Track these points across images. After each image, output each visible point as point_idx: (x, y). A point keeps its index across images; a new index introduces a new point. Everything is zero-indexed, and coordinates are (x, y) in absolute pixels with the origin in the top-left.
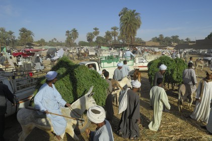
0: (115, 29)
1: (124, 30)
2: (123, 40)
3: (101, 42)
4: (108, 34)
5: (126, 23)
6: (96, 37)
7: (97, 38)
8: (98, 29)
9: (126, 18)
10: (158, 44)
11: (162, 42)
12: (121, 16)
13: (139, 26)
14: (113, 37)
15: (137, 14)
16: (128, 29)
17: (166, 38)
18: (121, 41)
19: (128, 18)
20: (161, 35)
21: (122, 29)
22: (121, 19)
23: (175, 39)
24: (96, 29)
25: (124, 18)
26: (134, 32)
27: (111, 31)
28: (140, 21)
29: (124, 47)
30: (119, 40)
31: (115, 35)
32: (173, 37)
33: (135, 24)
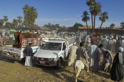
0: (20, 18)
1: (27, 19)
2: (25, 26)
3: (10, 26)
4: (15, 21)
5: (28, 15)
6: (5, 22)
7: (6, 24)
8: (7, 17)
9: (28, 11)
10: (48, 29)
11: (50, 28)
12: (24, 10)
13: (37, 17)
14: (19, 23)
15: (35, 9)
16: (30, 18)
17: (52, 25)
18: (24, 26)
19: (30, 11)
20: (49, 24)
21: (25, 18)
22: (24, 12)
23: (57, 26)
24: (5, 17)
25: (27, 11)
26: (34, 21)
27: (17, 19)
28: (37, 14)
29: (27, 30)
30: (22, 25)
31: (20, 21)
32: (56, 25)
33: (34, 16)
